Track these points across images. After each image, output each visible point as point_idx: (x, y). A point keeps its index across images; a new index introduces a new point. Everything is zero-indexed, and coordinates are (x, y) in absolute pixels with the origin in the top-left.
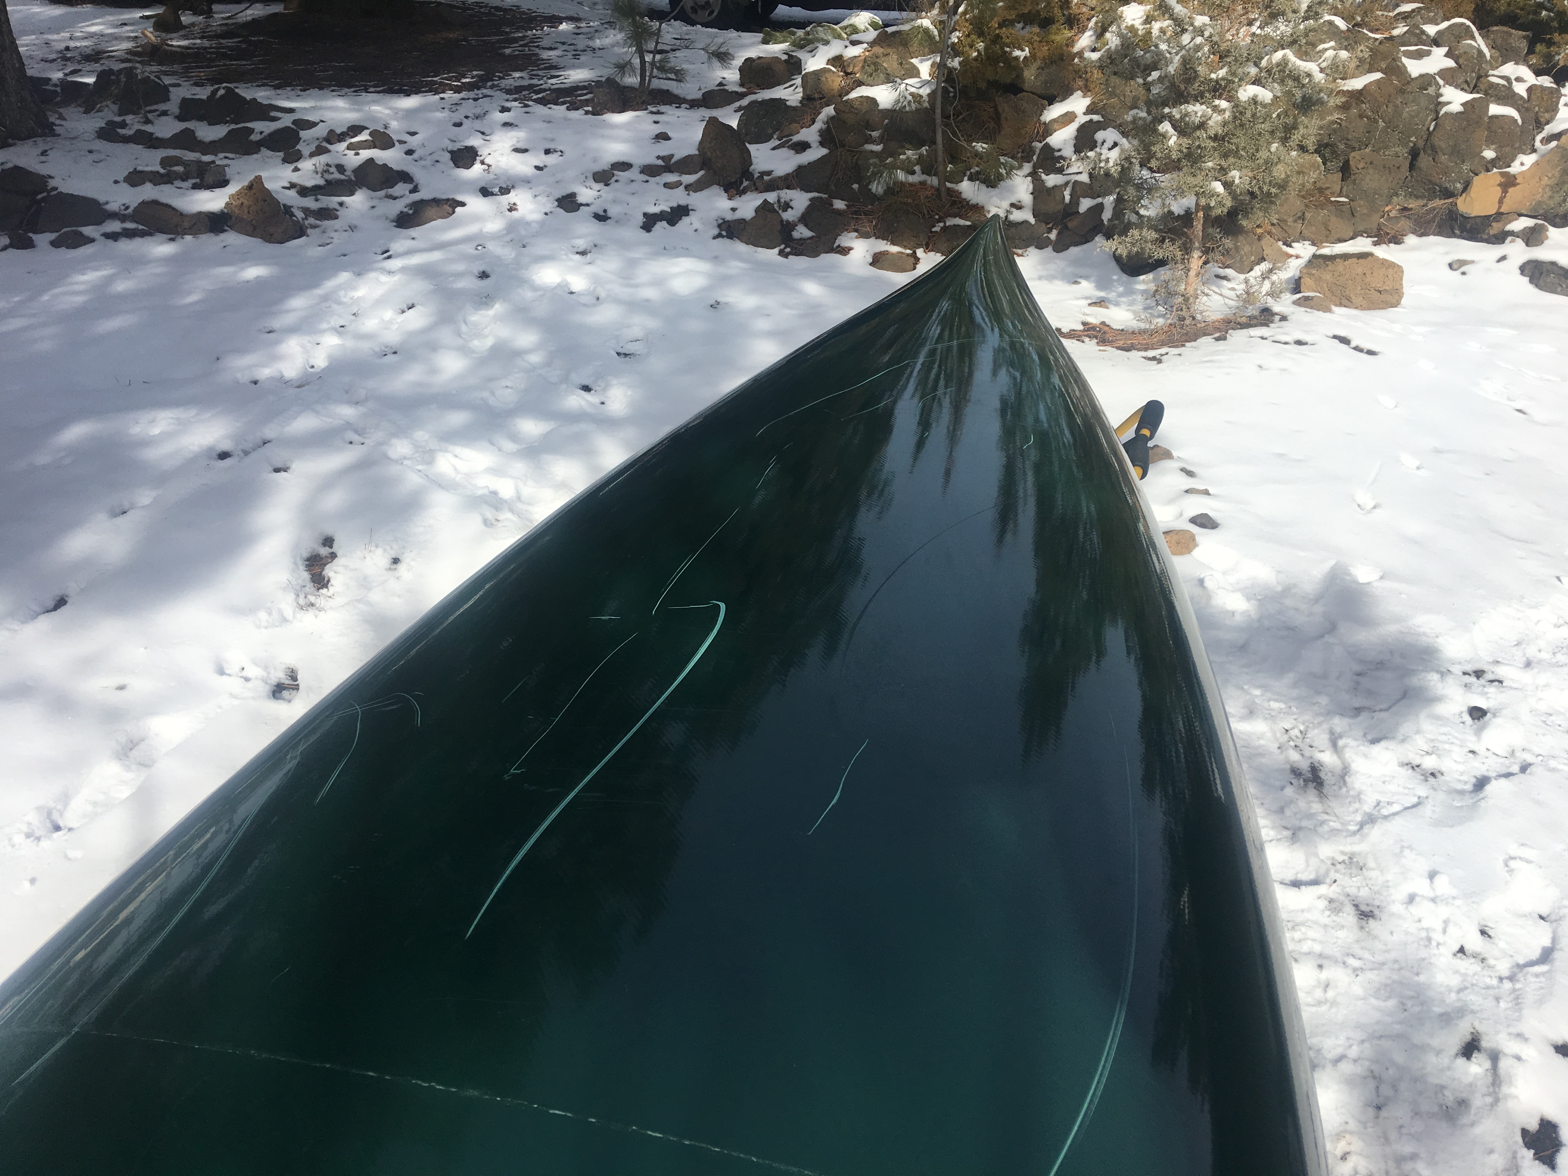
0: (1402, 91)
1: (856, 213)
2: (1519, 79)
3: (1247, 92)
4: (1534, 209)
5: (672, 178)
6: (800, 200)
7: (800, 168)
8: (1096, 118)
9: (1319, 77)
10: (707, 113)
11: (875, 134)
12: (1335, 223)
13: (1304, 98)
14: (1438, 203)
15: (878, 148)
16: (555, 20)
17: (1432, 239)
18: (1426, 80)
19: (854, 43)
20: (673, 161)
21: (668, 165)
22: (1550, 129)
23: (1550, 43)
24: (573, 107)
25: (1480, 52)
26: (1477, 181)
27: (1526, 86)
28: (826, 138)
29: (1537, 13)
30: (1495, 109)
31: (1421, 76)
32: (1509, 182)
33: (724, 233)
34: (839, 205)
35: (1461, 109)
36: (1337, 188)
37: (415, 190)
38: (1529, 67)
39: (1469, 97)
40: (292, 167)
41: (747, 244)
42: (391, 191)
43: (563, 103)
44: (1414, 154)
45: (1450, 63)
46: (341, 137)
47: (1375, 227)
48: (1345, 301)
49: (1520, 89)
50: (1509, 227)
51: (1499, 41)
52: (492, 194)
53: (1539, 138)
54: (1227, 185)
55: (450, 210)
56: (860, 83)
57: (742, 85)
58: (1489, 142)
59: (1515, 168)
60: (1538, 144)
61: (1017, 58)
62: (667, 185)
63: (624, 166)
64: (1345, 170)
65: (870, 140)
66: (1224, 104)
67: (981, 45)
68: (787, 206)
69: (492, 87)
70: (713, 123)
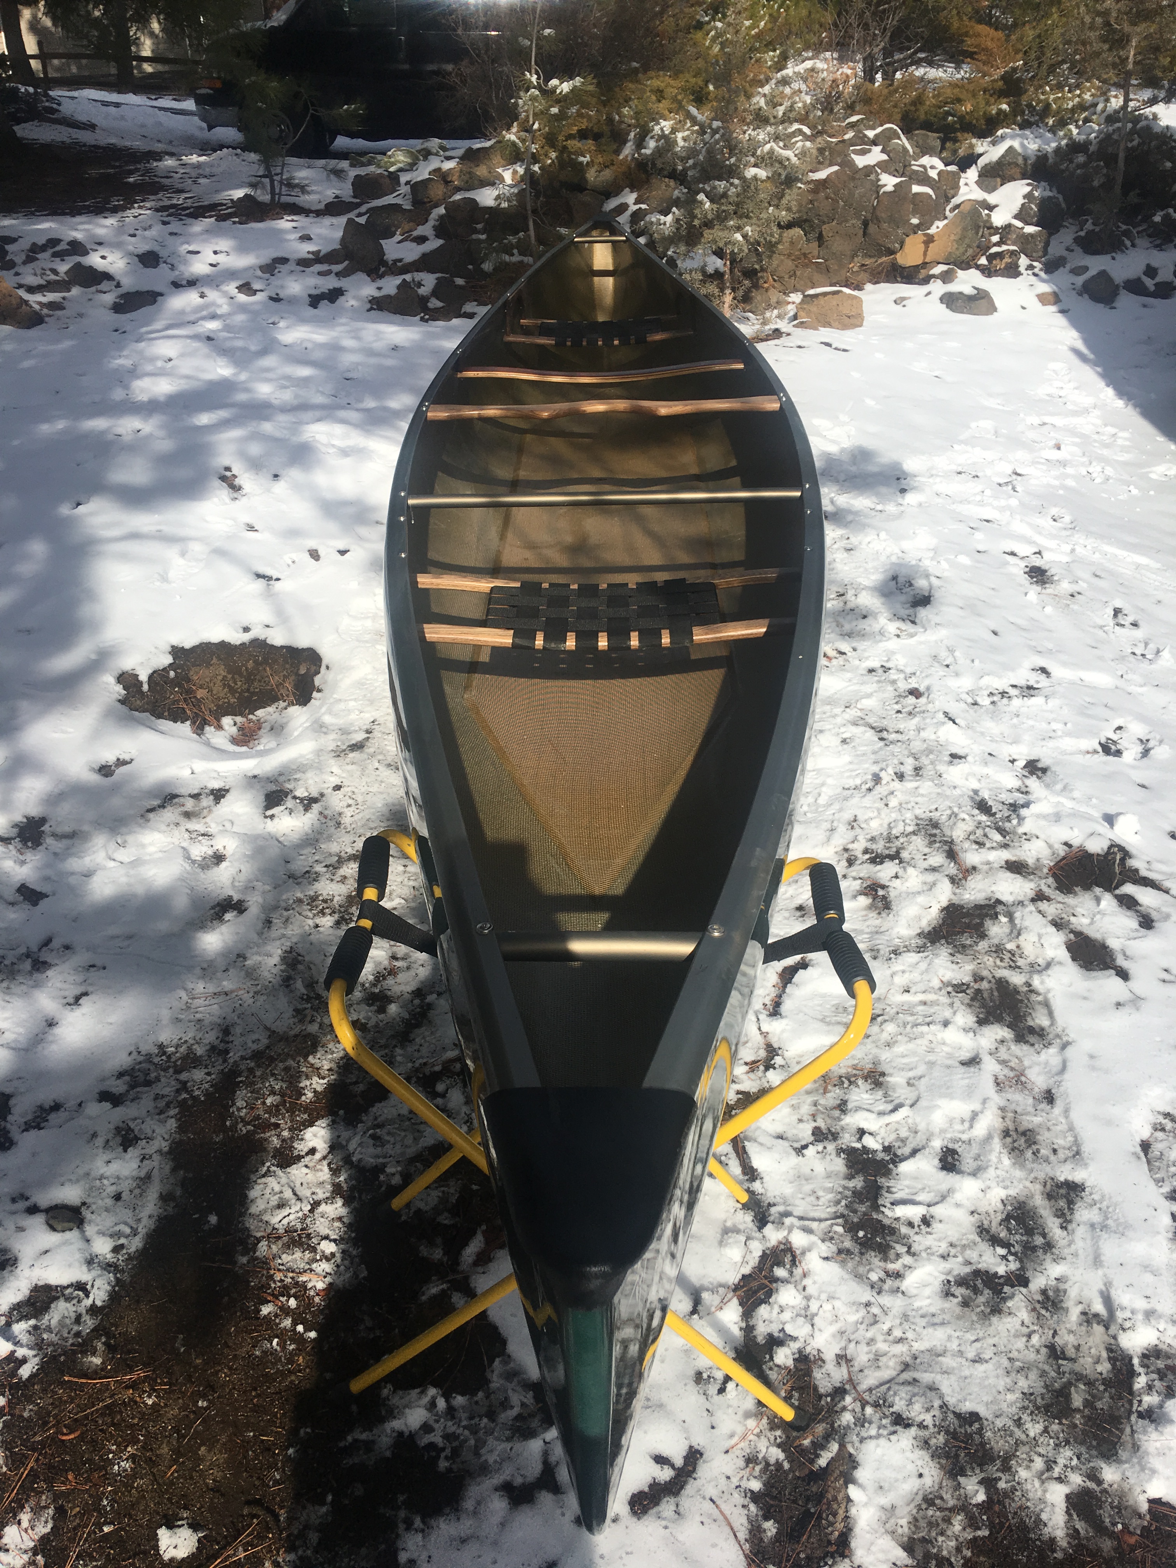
0: (853, 179)
1: (473, 287)
2: (932, 167)
3: (750, 172)
4: (947, 259)
5: (324, 267)
6: (428, 281)
7: (424, 255)
8: (644, 206)
9: (794, 160)
10: (340, 219)
11: (479, 226)
12: (817, 277)
13: (786, 177)
14: (884, 259)
15: (484, 237)
16: (156, 156)
17: (883, 285)
18: (869, 170)
20: (322, 254)
21: (317, 258)
22: (955, 201)
23: (955, 140)
24: (221, 219)
25: (905, 149)
26: (908, 240)
27: (937, 171)
28: (440, 231)
29: (945, 119)
30: (916, 189)
31: (865, 167)
32: (930, 239)
33: (375, 307)
34: (460, 281)
35: (892, 189)
36: (816, 253)
37: (118, 286)
38: (941, 159)
39: (898, 180)
40: (13, 272)
41: (394, 314)
42: (99, 287)
44: (866, 224)
45: (885, 157)
46: (43, 248)
47: (843, 278)
48: (827, 324)
49: (933, 174)
50: (932, 272)
51: (921, 142)
52: (183, 288)
53: (948, 208)
54: (745, 236)
55: (153, 299)
56: (459, 189)
58: (914, 213)
59: (933, 231)
60: (947, 213)
61: (581, 163)
62: (320, 274)
63: (283, 260)
64: (820, 238)
65: (476, 231)
66: (736, 181)
67: (553, 155)
68: (420, 285)
70: (350, 221)
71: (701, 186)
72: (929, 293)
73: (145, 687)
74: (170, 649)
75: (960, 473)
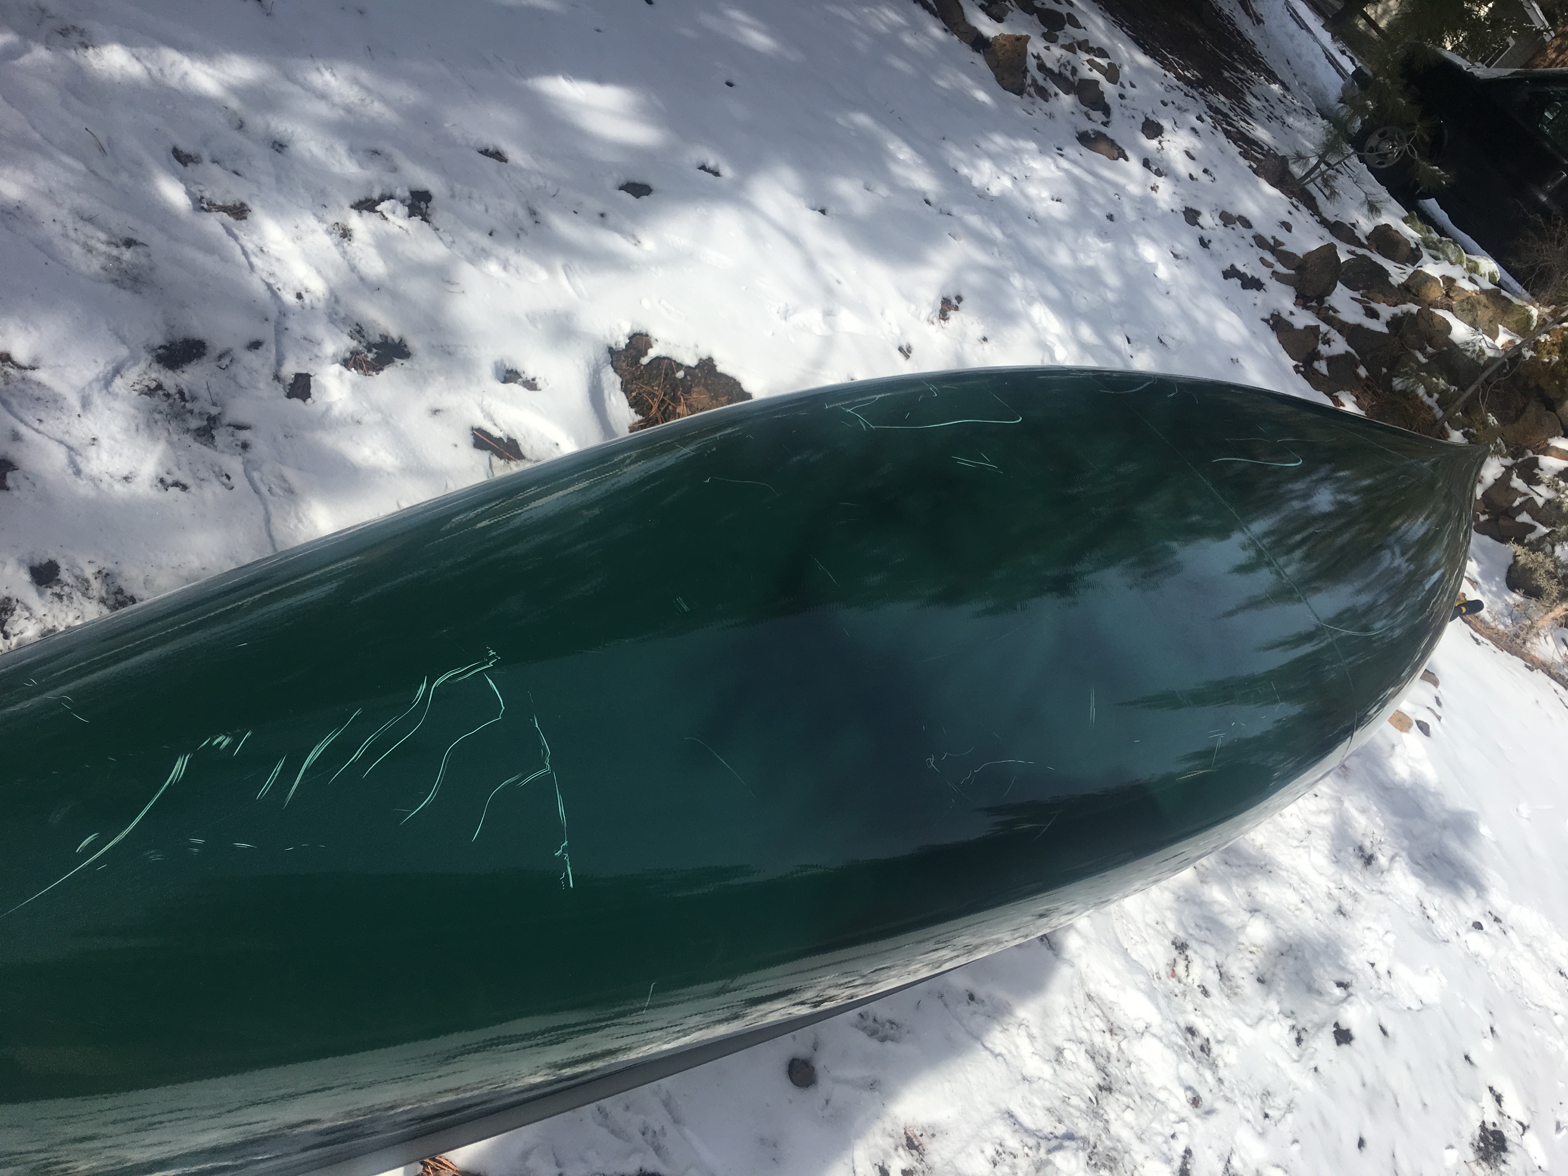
1: (1368, 386)
5: (1269, 257)
6: (1339, 346)
7: (1359, 327)
10: (1330, 239)
11: (1430, 349)
15: (1423, 360)
16: (1272, 77)
19: (1471, 280)
20: (1281, 248)
21: (1275, 248)
24: (1245, 155)
33: (1271, 322)
34: (1362, 372)
37: (1105, 124)
40: (1047, 44)
41: (1280, 342)
42: (1091, 112)
43: (1240, 147)
46: (1089, 50)
52: (1149, 168)
55: (1116, 155)
56: (1450, 309)
57: (1367, 238)
62: (1262, 260)
63: (1247, 223)
65: (1422, 350)
67: (1556, 358)
68: (1327, 342)
69: (1201, 94)
70: (1331, 248)
73: (645, 361)
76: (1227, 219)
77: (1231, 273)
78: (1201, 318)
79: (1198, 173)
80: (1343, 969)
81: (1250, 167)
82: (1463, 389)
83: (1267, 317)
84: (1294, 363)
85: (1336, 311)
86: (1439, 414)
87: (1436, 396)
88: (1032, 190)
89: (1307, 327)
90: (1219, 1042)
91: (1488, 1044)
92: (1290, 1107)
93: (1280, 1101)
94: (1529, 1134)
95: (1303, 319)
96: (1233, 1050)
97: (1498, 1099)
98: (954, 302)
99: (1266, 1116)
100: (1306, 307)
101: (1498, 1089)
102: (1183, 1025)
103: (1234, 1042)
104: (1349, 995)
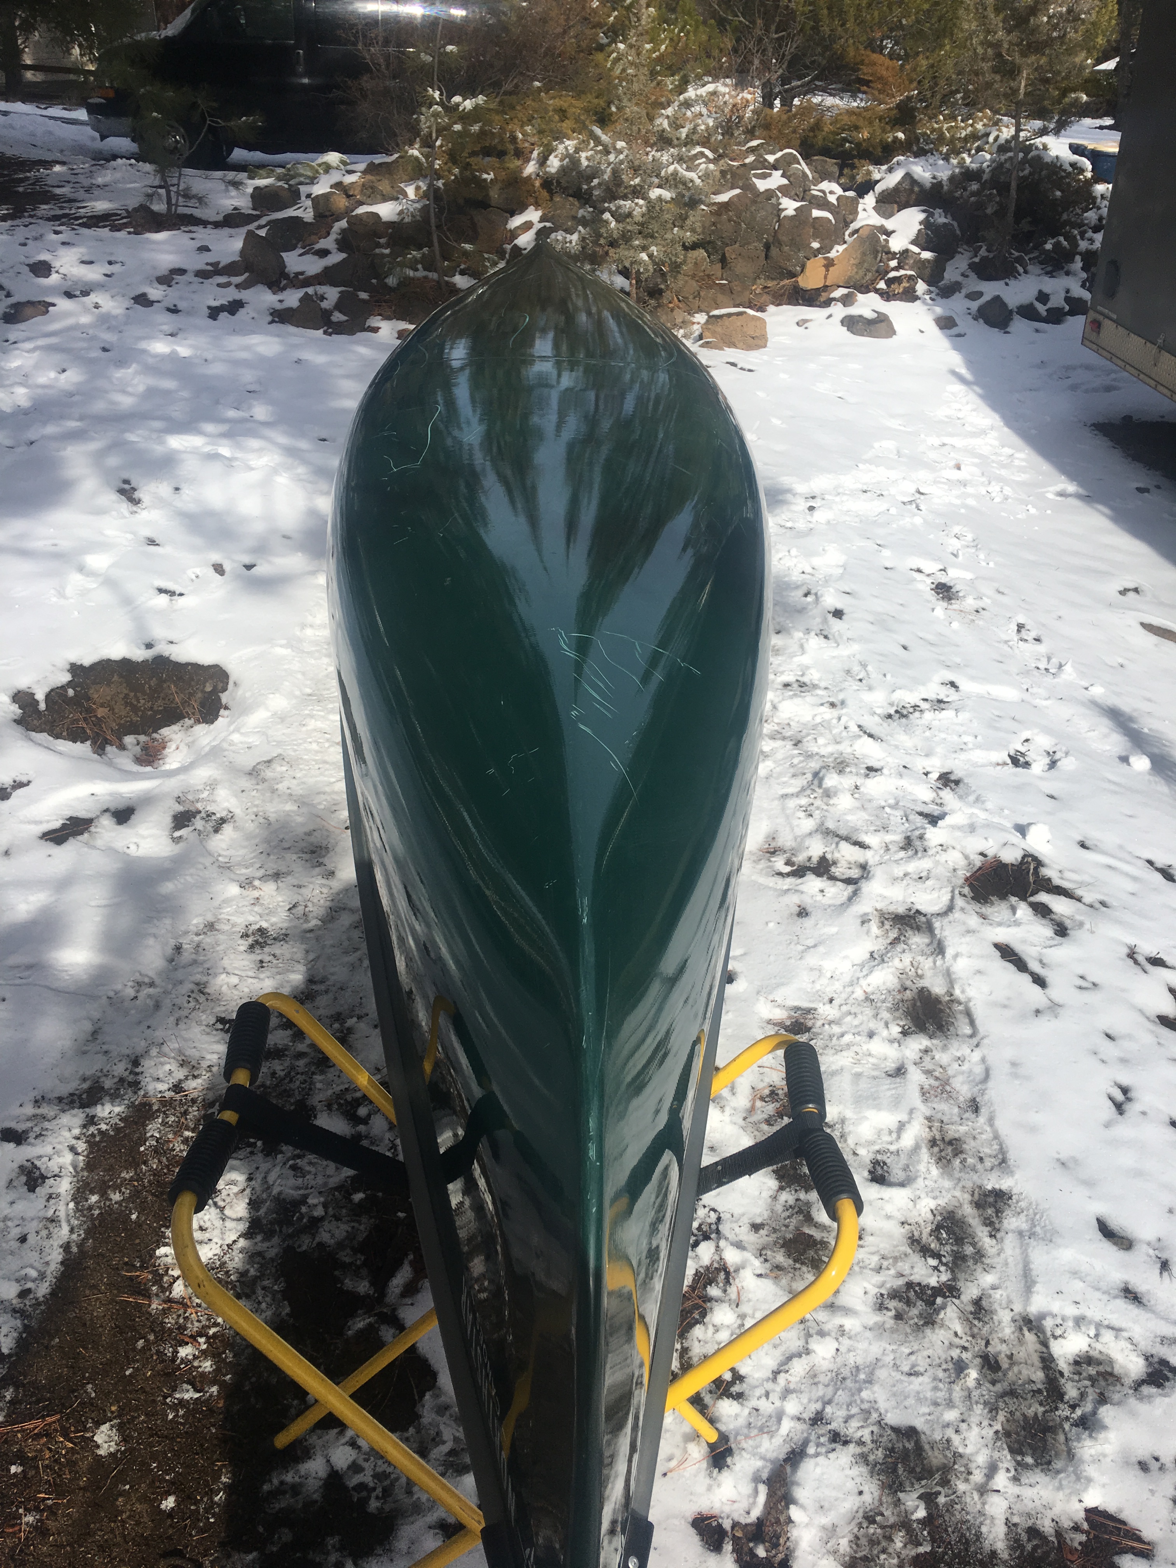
0: (754, 202)
1: (377, 301)
2: (831, 192)
3: (655, 193)
4: (847, 282)
5: (222, 279)
6: (332, 294)
7: (327, 269)
8: (548, 224)
9: (698, 181)
10: (239, 231)
11: (383, 241)
12: (720, 298)
13: (690, 198)
14: (786, 282)
15: (387, 251)
17: (785, 307)
18: (770, 194)
19: (351, 172)
20: (221, 266)
21: (217, 269)
22: (854, 226)
23: (853, 167)
24: (116, 228)
25: (804, 175)
26: (809, 264)
27: (836, 196)
28: (343, 244)
29: (843, 145)
30: (816, 213)
31: (767, 190)
32: (830, 264)
33: (276, 319)
34: (363, 295)
35: (794, 213)
36: (719, 274)
37: (8, 295)
38: (840, 185)
39: (798, 204)
41: (297, 327)
43: (104, 227)
44: (767, 247)
45: (785, 181)
47: (747, 300)
48: (732, 345)
49: (832, 199)
50: (832, 295)
51: (819, 168)
52: (75, 296)
53: (847, 233)
54: (650, 256)
55: (44, 309)
56: (362, 203)
58: (815, 237)
59: (833, 254)
60: (847, 237)
61: (485, 180)
62: (219, 285)
63: (181, 272)
64: (723, 261)
65: (379, 246)
66: (641, 202)
67: (456, 171)
68: (322, 298)
69: (31, 216)
70: (250, 235)
71: (606, 205)
72: (830, 316)
73: (42, 706)
74: (68, 667)
75: (865, 492)
76: (167, 279)
77: (214, 313)
78: (244, 355)
79: (108, 269)
80: (797, 587)
81: (129, 233)
82: (430, 245)
83: (270, 318)
84: (321, 331)
85: (302, 273)
86: (434, 276)
87: (420, 266)
88: (42, 380)
89: (301, 300)
90: (802, 675)
91: (886, 553)
92: (864, 666)
93: (856, 668)
94: (949, 571)
95: (292, 298)
96: (812, 671)
97: (919, 571)
98: (127, 487)
99: (861, 680)
100: (283, 289)
101: (915, 567)
102: (780, 687)
103: (808, 668)
104: (816, 594)
